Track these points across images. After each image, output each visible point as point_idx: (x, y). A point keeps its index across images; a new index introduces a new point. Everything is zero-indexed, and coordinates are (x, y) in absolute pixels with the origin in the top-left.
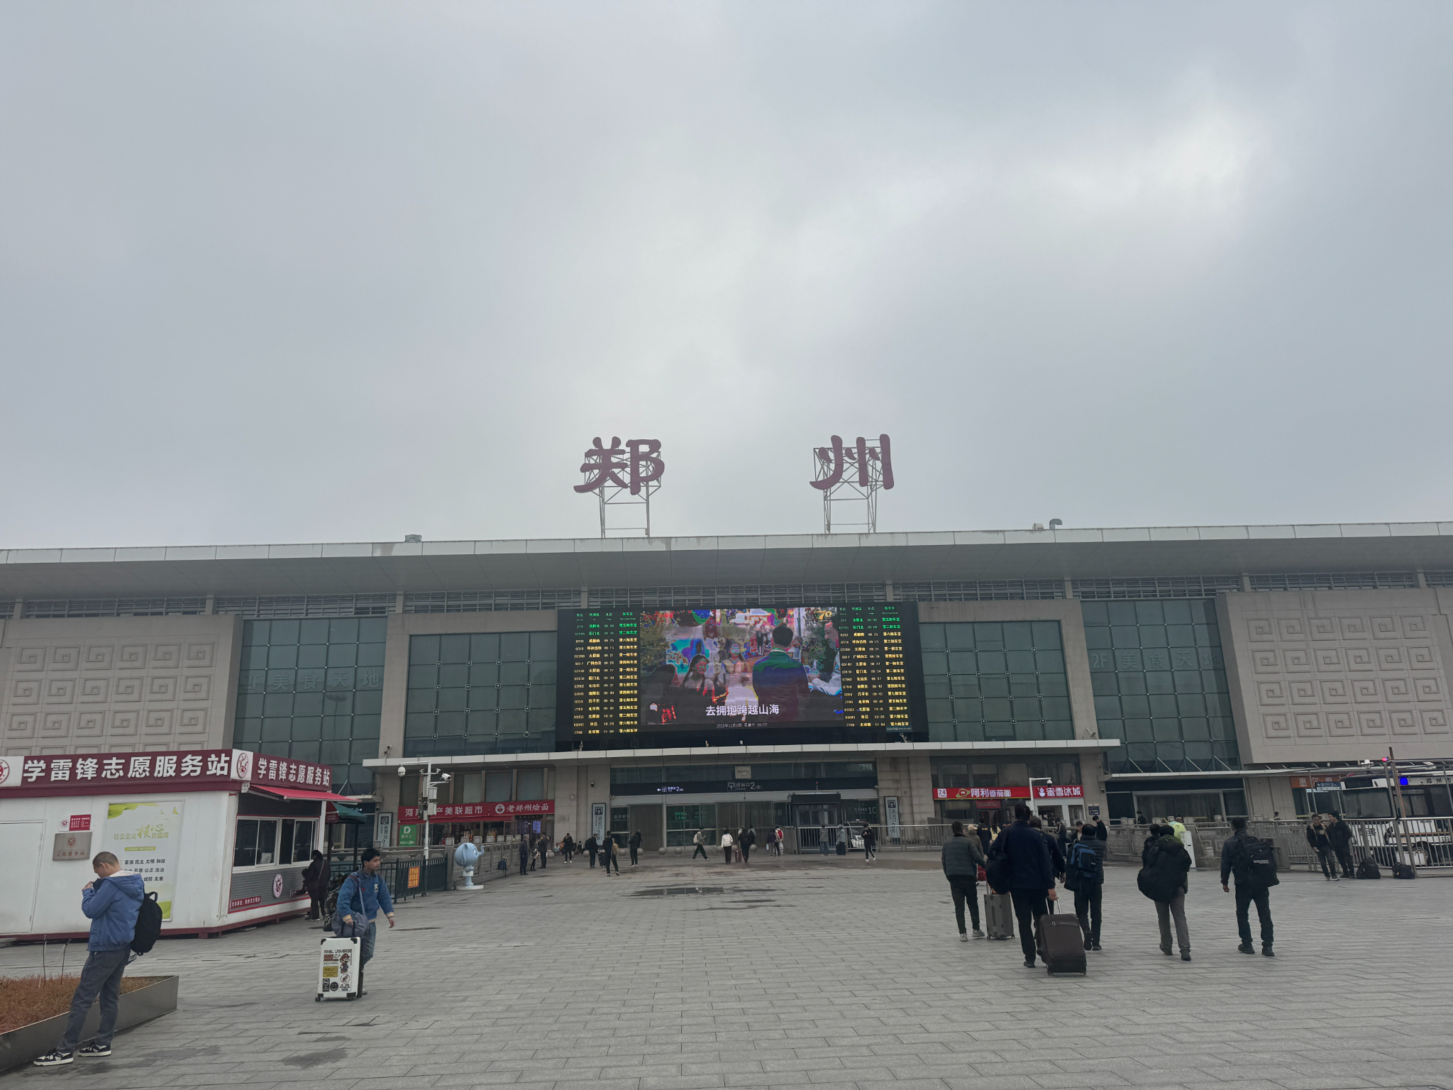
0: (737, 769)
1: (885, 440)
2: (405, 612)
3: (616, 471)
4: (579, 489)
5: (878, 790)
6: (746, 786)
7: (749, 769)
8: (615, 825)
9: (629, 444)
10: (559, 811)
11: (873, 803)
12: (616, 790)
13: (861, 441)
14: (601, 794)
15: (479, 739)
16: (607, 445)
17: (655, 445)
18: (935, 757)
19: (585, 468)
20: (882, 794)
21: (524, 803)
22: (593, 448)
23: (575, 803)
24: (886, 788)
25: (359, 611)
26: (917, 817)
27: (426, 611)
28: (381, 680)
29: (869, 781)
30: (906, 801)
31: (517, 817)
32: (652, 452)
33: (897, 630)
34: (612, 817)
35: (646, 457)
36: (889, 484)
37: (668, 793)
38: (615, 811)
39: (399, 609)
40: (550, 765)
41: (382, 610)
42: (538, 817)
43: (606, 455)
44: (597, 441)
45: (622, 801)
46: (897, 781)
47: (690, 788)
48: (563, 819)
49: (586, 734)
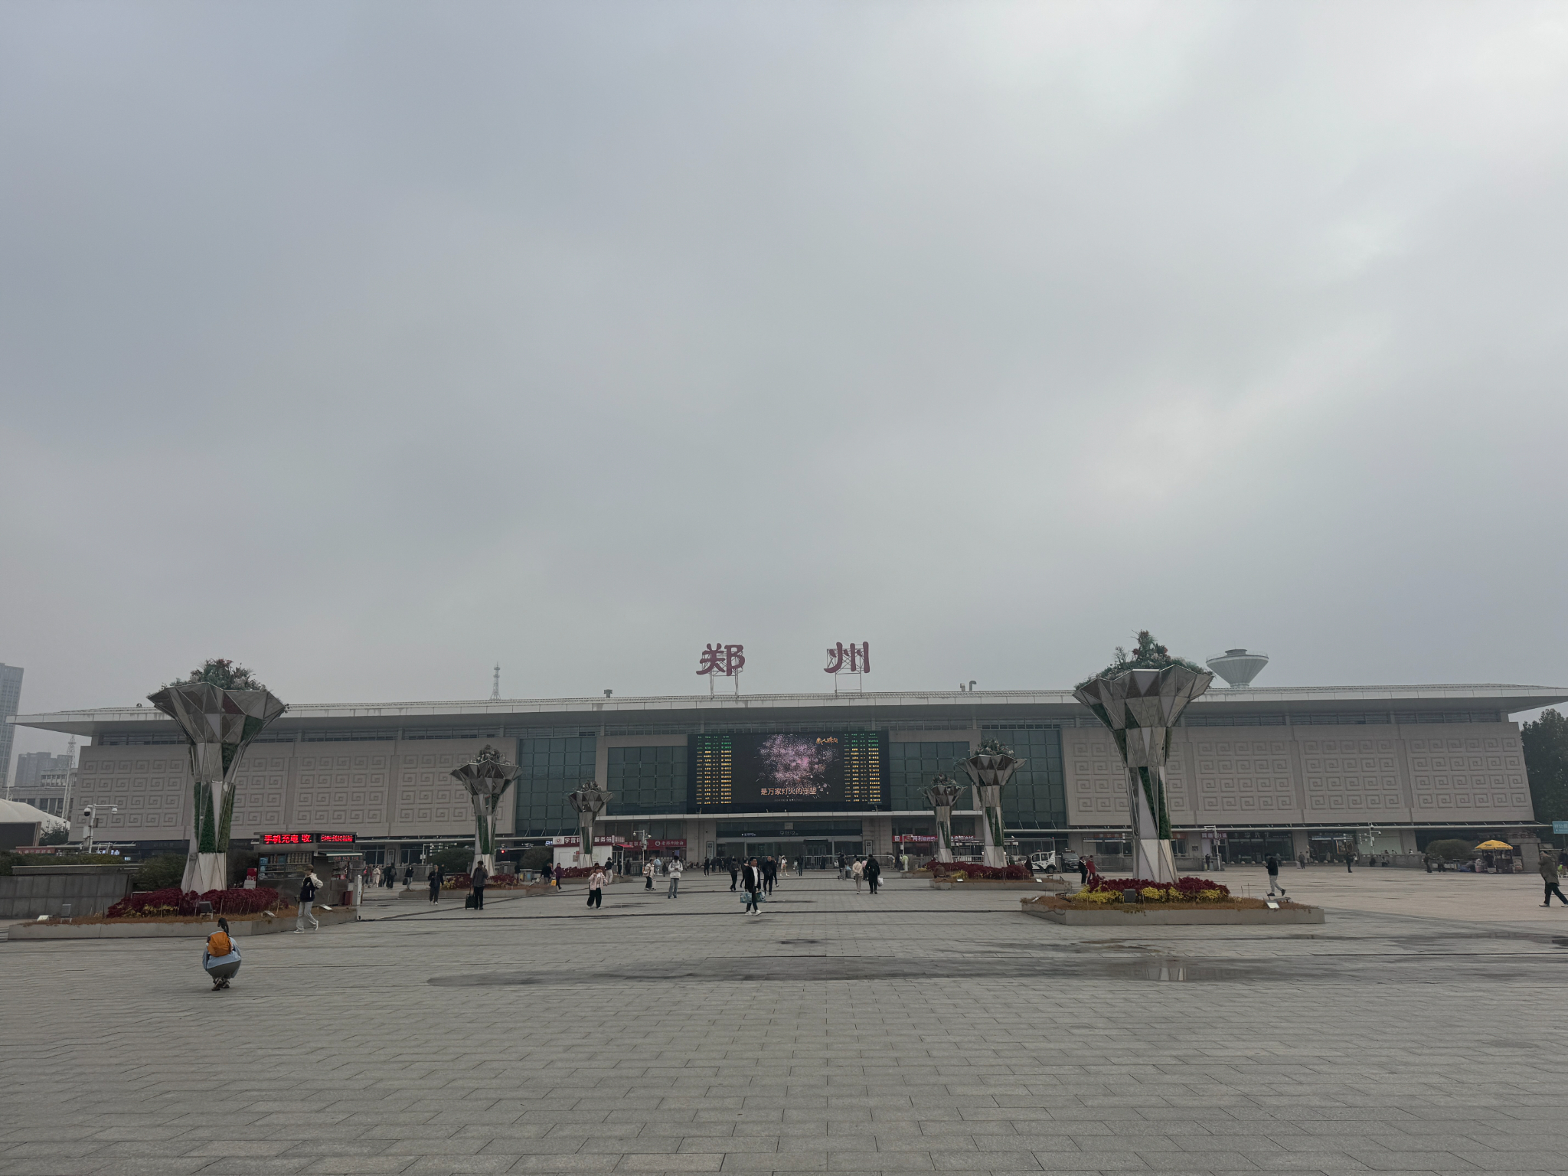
0: (786, 824)
1: (866, 645)
2: (606, 735)
3: (718, 662)
4: (699, 673)
5: (862, 836)
6: (790, 834)
7: (792, 824)
8: (719, 853)
9: (726, 647)
10: (689, 846)
11: (860, 843)
12: (719, 835)
13: (853, 646)
14: (711, 837)
15: (645, 805)
16: (714, 648)
17: (740, 648)
18: (893, 818)
19: (702, 661)
20: (864, 838)
21: (670, 841)
22: (707, 649)
23: (697, 841)
24: (867, 836)
25: (581, 734)
26: (882, 852)
27: (616, 735)
28: (594, 772)
29: (859, 832)
30: (877, 843)
31: (667, 848)
32: (738, 652)
33: (876, 747)
34: (717, 849)
35: (735, 655)
36: (867, 670)
37: (747, 836)
38: (719, 845)
39: (602, 734)
40: (684, 821)
41: (593, 733)
42: (678, 848)
43: (713, 653)
44: (709, 646)
45: (723, 840)
46: (872, 832)
47: (760, 834)
48: (691, 850)
49: (703, 804)
